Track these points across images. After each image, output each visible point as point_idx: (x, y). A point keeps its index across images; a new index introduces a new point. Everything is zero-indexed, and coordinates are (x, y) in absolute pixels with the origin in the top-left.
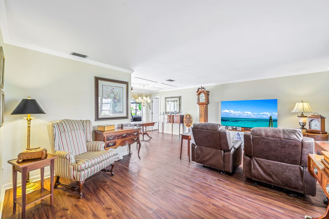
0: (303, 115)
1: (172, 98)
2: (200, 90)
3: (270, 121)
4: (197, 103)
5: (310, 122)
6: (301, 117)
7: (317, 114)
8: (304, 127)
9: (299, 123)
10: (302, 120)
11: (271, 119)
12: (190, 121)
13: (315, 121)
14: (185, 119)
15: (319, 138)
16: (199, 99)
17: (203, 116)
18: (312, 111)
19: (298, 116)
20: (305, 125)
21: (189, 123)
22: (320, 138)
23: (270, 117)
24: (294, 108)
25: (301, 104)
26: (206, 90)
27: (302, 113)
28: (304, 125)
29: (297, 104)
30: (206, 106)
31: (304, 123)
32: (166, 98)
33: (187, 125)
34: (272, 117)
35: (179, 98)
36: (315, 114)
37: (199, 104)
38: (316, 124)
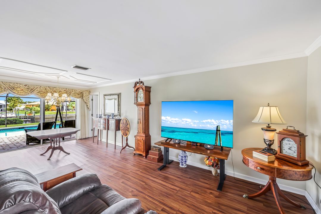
0: (270, 127)
1: (111, 95)
2: (138, 85)
3: (217, 133)
4: (135, 104)
5: (280, 142)
6: (267, 130)
7: (292, 129)
8: (271, 147)
9: (264, 139)
10: (269, 136)
11: (218, 130)
12: (127, 128)
13: (288, 141)
14: (122, 125)
15: (297, 175)
16: (137, 97)
17: (142, 122)
18: (284, 122)
19: (262, 129)
20: (273, 143)
21: (126, 131)
22: (299, 176)
23: (217, 126)
24: (257, 115)
25: (267, 109)
26: (145, 85)
27: (269, 125)
28: (271, 144)
29: (261, 108)
30: (145, 108)
31: (271, 141)
32: (105, 95)
33: (124, 133)
34: (220, 126)
35: (118, 95)
36: (289, 128)
37: (137, 105)
38: (291, 146)
